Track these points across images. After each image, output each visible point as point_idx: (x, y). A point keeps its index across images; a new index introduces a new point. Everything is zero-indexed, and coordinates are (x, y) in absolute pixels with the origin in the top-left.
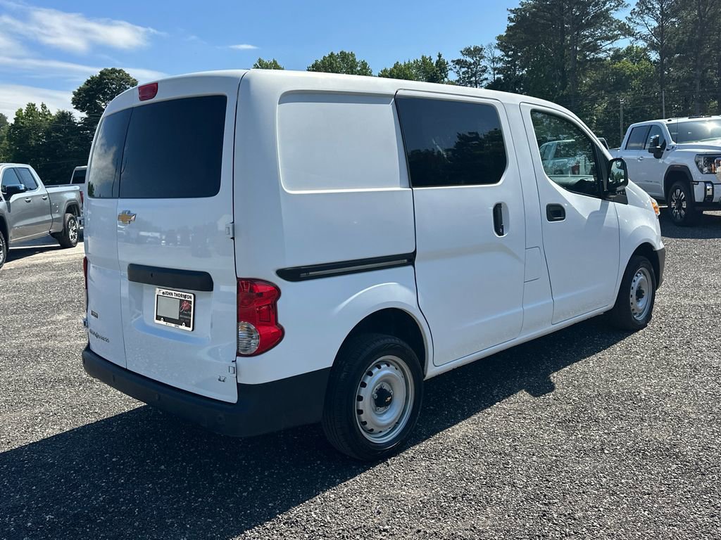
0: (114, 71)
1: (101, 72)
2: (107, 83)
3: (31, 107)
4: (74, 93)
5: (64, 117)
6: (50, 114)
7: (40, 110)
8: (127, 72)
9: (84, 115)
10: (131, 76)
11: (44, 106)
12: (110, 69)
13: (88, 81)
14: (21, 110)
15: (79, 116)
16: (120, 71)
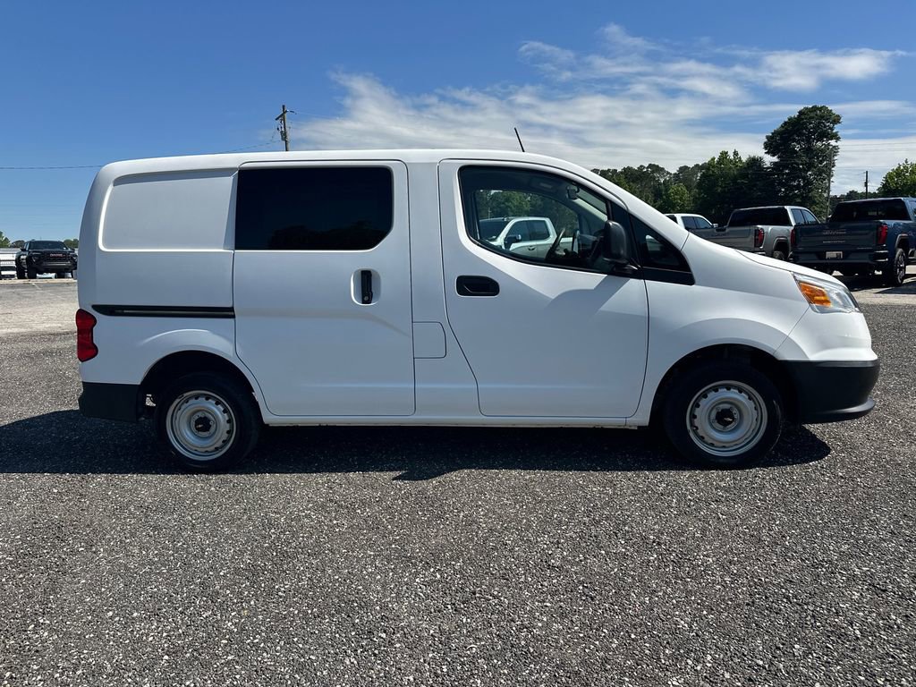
0: (815, 109)
1: (800, 112)
2: (805, 123)
3: (724, 154)
4: (767, 137)
5: (755, 162)
6: (740, 160)
7: (732, 157)
8: (829, 108)
9: (775, 159)
10: (833, 112)
11: (736, 153)
12: (811, 107)
13: (785, 123)
14: (713, 159)
15: (769, 160)
16: (821, 109)
